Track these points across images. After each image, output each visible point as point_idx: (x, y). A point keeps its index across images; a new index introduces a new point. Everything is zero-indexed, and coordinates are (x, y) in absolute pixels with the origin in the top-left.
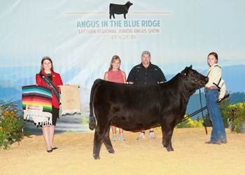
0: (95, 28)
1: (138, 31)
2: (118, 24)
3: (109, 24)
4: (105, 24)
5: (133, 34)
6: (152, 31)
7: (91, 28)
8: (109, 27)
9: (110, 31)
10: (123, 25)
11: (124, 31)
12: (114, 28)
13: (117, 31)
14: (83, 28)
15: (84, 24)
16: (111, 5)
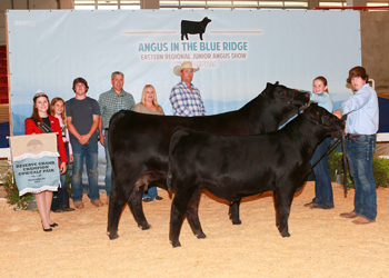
0: (163, 53)
1: (218, 56)
2: (193, 47)
3: (181, 46)
4: (176, 47)
5: (212, 60)
6: (236, 56)
7: (157, 52)
8: (181, 51)
9: (182, 56)
10: (198, 47)
11: (200, 56)
12: (186, 52)
13: (192, 56)
14: (147, 53)
15: (148, 47)
16: (183, 22)
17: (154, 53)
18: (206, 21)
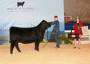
0: (13, 10)
1: (27, 11)
2: (20, 9)
4: (16, 9)
5: (25, 12)
6: (31, 11)
7: (11, 10)
8: (17, 10)
10: (22, 9)
11: (22, 11)
14: (9, 10)
15: (9, 9)
16: (18, 3)
17: (10, 10)
18: (24, 2)
